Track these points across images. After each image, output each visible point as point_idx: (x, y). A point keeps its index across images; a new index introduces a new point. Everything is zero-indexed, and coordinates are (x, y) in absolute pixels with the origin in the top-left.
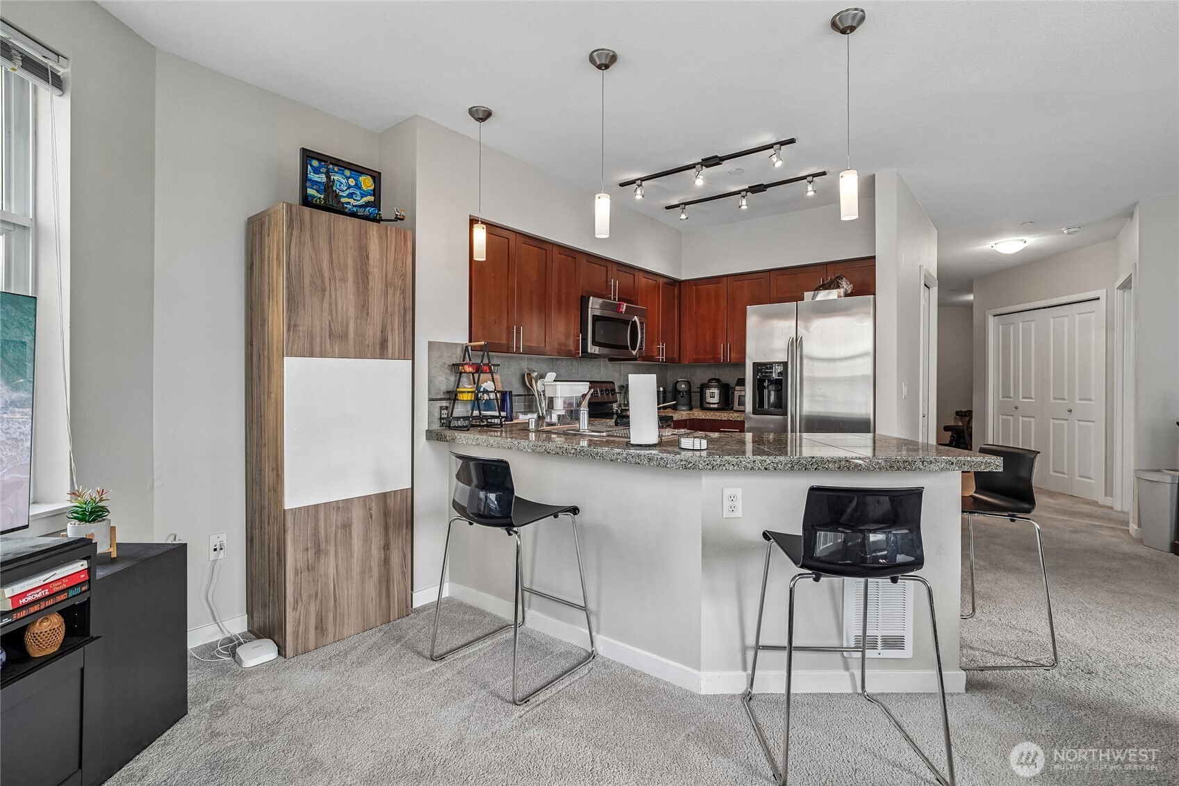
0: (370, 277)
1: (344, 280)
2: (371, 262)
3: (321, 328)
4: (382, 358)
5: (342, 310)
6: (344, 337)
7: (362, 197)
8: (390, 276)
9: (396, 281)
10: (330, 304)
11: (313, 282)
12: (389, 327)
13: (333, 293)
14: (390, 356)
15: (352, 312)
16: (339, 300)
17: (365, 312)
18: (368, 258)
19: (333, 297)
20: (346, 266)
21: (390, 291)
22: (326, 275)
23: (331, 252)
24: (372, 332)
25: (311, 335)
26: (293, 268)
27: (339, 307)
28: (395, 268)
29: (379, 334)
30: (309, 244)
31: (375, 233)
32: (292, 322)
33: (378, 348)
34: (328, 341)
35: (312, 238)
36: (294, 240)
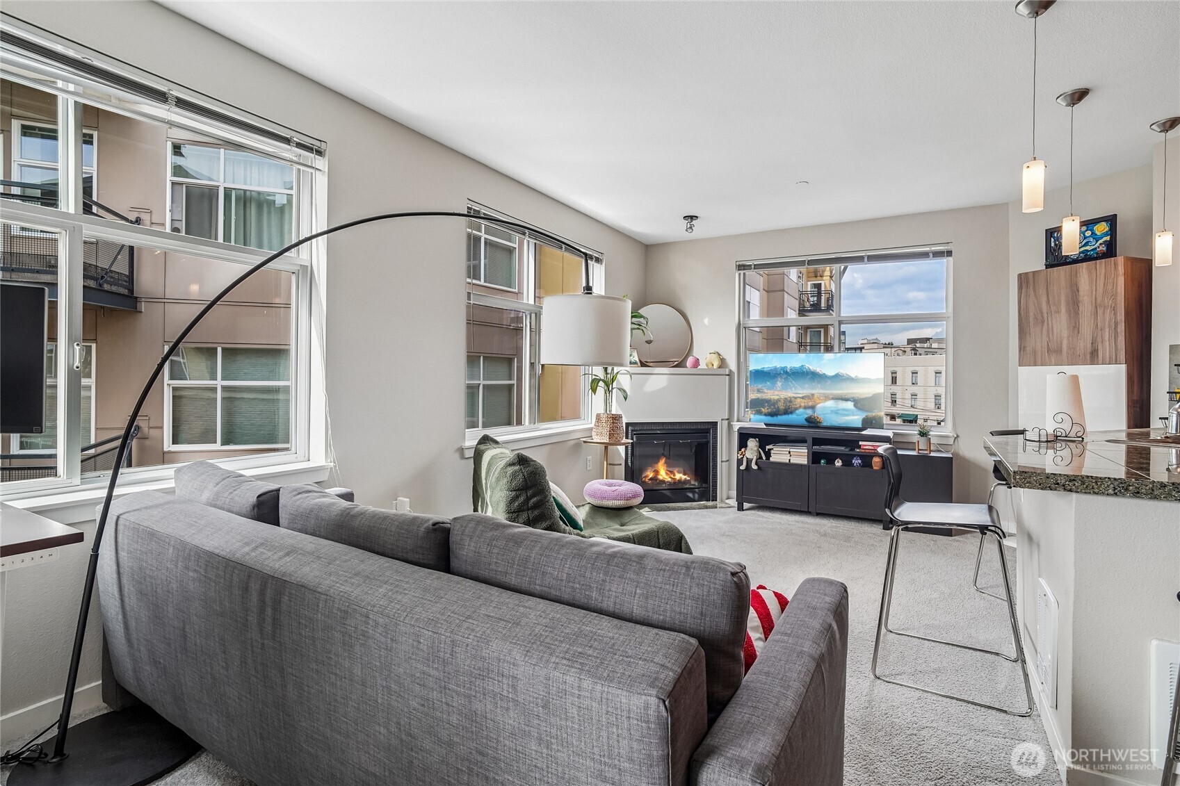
0: (1080, 305)
1: (1058, 312)
2: (1081, 293)
3: (1042, 347)
4: (1092, 363)
5: (1057, 332)
6: (1059, 351)
7: (1097, 241)
8: (1099, 300)
9: (1106, 301)
10: (1048, 331)
11: (1036, 318)
12: (1099, 339)
13: (1050, 322)
14: (1100, 362)
15: (1065, 333)
16: (1055, 326)
17: (1076, 331)
18: (1078, 291)
19: (1050, 325)
20: (1059, 301)
21: (1100, 311)
22: (1045, 311)
23: (1048, 295)
24: (1084, 344)
25: (1035, 352)
26: (1022, 312)
27: (1055, 330)
28: (1105, 292)
29: (1089, 345)
30: (1032, 292)
31: (1084, 270)
32: (1022, 346)
33: (1088, 357)
34: (1047, 354)
35: (1035, 291)
36: (1023, 295)
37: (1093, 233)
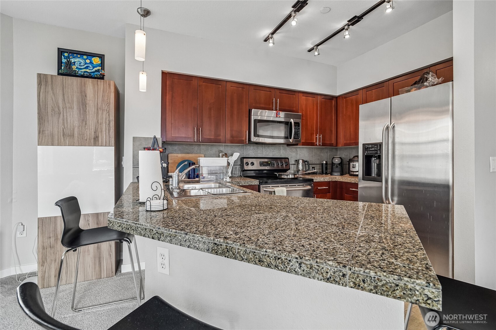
0: (87, 106)
1: (72, 108)
2: (88, 98)
3: (58, 132)
4: (95, 145)
5: (70, 122)
6: (72, 136)
7: (93, 68)
8: (99, 105)
9: (104, 106)
10: (63, 120)
11: (53, 110)
12: (99, 130)
13: (65, 114)
14: (100, 144)
15: (76, 123)
16: (69, 118)
17: (84, 123)
18: (86, 96)
19: (65, 117)
20: (73, 101)
21: (100, 112)
22: (61, 106)
23: (63, 95)
24: (90, 132)
25: (52, 136)
26: (41, 104)
27: (69, 121)
28: (103, 100)
29: (93, 133)
30: (50, 92)
31: (90, 84)
32: (41, 130)
33: (92, 141)
34: (62, 137)
35: (52, 89)
36: (42, 91)
37: (91, 63)
